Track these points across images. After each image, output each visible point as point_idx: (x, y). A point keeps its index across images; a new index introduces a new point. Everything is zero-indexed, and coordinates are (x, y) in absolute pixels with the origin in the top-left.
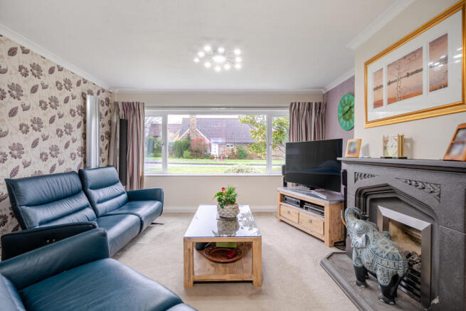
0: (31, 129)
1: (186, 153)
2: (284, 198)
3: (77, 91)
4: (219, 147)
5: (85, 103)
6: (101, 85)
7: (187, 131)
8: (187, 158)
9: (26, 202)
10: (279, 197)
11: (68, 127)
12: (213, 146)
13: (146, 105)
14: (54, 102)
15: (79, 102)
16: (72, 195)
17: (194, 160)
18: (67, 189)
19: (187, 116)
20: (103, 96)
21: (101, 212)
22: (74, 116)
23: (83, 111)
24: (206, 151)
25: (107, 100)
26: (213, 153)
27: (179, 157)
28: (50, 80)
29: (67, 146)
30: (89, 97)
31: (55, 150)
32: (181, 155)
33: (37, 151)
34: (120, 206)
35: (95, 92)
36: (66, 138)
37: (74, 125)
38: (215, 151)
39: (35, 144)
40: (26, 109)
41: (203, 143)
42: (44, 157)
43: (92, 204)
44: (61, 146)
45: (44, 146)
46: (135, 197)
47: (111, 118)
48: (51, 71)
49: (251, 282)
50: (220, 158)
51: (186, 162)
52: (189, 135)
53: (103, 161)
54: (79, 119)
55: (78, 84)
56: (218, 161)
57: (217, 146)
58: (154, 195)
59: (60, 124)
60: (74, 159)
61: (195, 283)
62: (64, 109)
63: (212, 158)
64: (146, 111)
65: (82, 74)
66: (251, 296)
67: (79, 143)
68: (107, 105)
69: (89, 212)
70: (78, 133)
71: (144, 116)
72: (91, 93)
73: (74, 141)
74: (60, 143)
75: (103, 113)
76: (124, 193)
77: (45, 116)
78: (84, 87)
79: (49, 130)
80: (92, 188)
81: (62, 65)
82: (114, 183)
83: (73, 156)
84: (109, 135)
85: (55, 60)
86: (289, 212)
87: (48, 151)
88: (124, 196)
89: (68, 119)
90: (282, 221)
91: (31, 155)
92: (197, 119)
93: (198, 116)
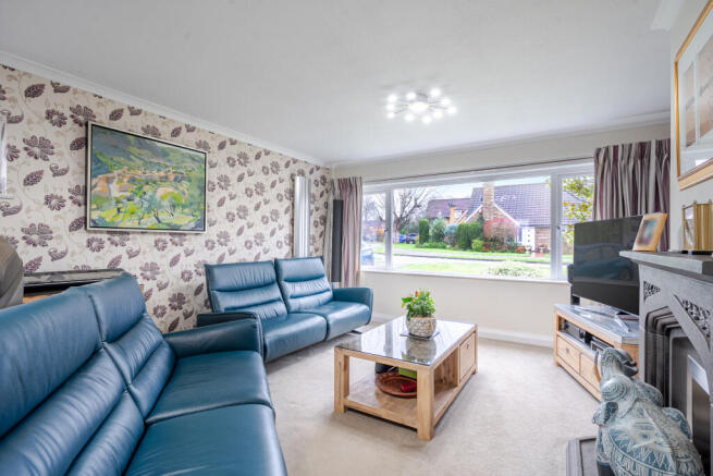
0: (237, 217)
1: (477, 242)
2: (564, 326)
3: (285, 173)
4: (537, 232)
5: (294, 186)
6: (314, 162)
7: (479, 209)
8: (477, 250)
9: (217, 287)
10: (555, 322)
11: (275, 213)
12: (525, 232)
13: (364, 180)
14: (260, 188)
15: (287, 185)
16: (265, 285)
17: (490, 253)
18: (259, 279)
19: (480, 185)
20: (317, 175)
21: (293, 308)
22: (281, 200)
23: (292, 193)
24: (511, 239)
25: (323, 178)
26: (524, 243)
27: (465, 249)
28: (256, 166)
29: (273, 233)
30: (298, 179)
31: (260, 238)
32: (467, 246)
33: (242, 239)
34: (321, 305)
35: (307, 171)
36: (272, 225)
37: (282, 211)
38: (528, 238)
39: (240, 232)
40: (232, 198)
41: (504, 226)
42: (248, 245)
43: (284, 298)
44: (267, 234)
45: (249, 234)
46: (341, 297)
47: (328, 198)
48: (258, 157)
49: (415, 430)
50: (537, 251)
51: (476, 257)
52: (481, 214)
53: (316, 250)
54: (287, 203)
55: (287, 165)
56: (533, 257)
57: (533, 230)
58: (359, 296)
59: (265, 210)
60: (280, 247)
61: (349, 409)
62: (271, 194)
63: (523, 250)
64: (364, 187)
65: (291, 154)
66: (403, 447)
67: (287, 231)
68: (323, 184)
69: (280, 307)
70: (285, 219)
71: (361, 194)
72: (302, 173)
73: (280, 229)
74: (265, 230)
75: (318, 195)
76: (328, 290)
77: (249, 204)
78: (294, 168)
79: (254, 217)
80: (286, 281)
81: (268, 149)
82: (318, 277)
83: (279, 245)
84: (324, 219)
85: (261, 145)
86: (568, 351)
87: (253, 239)
88: (328, 295)
89: (275, 205)
90: (560, 365)
91: (237, 243)
92: (496, 188)
93: (498, 183)
